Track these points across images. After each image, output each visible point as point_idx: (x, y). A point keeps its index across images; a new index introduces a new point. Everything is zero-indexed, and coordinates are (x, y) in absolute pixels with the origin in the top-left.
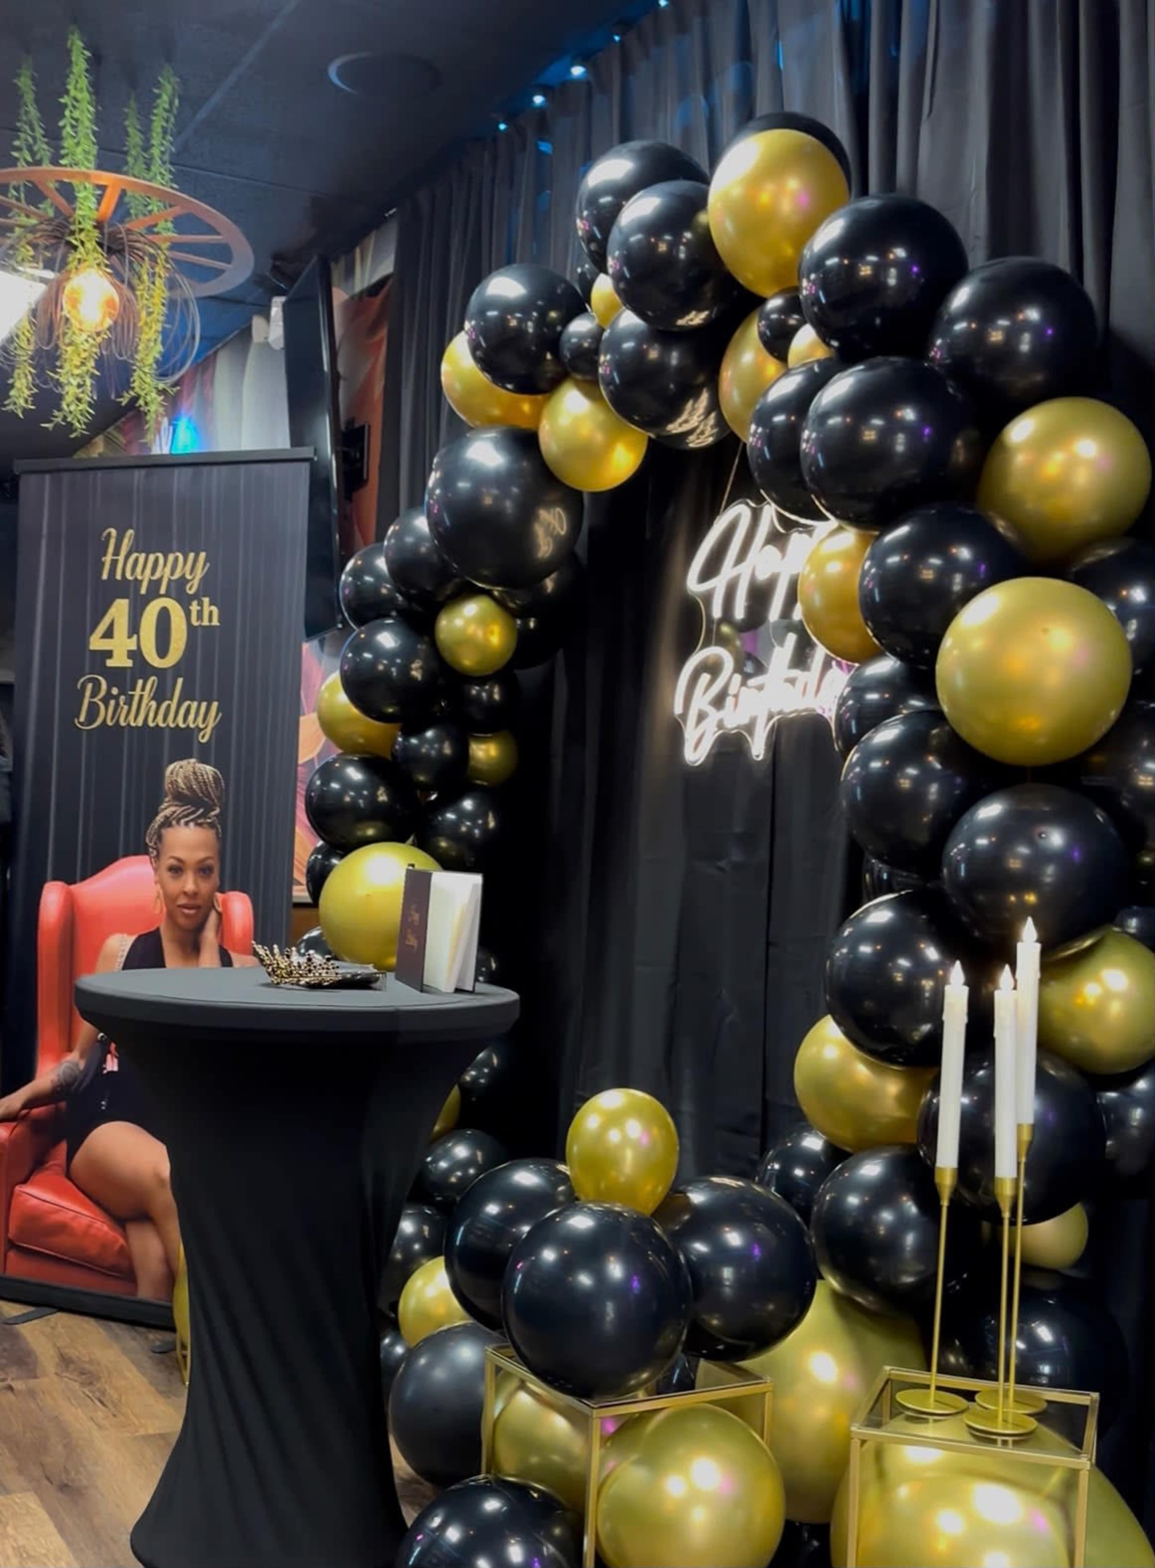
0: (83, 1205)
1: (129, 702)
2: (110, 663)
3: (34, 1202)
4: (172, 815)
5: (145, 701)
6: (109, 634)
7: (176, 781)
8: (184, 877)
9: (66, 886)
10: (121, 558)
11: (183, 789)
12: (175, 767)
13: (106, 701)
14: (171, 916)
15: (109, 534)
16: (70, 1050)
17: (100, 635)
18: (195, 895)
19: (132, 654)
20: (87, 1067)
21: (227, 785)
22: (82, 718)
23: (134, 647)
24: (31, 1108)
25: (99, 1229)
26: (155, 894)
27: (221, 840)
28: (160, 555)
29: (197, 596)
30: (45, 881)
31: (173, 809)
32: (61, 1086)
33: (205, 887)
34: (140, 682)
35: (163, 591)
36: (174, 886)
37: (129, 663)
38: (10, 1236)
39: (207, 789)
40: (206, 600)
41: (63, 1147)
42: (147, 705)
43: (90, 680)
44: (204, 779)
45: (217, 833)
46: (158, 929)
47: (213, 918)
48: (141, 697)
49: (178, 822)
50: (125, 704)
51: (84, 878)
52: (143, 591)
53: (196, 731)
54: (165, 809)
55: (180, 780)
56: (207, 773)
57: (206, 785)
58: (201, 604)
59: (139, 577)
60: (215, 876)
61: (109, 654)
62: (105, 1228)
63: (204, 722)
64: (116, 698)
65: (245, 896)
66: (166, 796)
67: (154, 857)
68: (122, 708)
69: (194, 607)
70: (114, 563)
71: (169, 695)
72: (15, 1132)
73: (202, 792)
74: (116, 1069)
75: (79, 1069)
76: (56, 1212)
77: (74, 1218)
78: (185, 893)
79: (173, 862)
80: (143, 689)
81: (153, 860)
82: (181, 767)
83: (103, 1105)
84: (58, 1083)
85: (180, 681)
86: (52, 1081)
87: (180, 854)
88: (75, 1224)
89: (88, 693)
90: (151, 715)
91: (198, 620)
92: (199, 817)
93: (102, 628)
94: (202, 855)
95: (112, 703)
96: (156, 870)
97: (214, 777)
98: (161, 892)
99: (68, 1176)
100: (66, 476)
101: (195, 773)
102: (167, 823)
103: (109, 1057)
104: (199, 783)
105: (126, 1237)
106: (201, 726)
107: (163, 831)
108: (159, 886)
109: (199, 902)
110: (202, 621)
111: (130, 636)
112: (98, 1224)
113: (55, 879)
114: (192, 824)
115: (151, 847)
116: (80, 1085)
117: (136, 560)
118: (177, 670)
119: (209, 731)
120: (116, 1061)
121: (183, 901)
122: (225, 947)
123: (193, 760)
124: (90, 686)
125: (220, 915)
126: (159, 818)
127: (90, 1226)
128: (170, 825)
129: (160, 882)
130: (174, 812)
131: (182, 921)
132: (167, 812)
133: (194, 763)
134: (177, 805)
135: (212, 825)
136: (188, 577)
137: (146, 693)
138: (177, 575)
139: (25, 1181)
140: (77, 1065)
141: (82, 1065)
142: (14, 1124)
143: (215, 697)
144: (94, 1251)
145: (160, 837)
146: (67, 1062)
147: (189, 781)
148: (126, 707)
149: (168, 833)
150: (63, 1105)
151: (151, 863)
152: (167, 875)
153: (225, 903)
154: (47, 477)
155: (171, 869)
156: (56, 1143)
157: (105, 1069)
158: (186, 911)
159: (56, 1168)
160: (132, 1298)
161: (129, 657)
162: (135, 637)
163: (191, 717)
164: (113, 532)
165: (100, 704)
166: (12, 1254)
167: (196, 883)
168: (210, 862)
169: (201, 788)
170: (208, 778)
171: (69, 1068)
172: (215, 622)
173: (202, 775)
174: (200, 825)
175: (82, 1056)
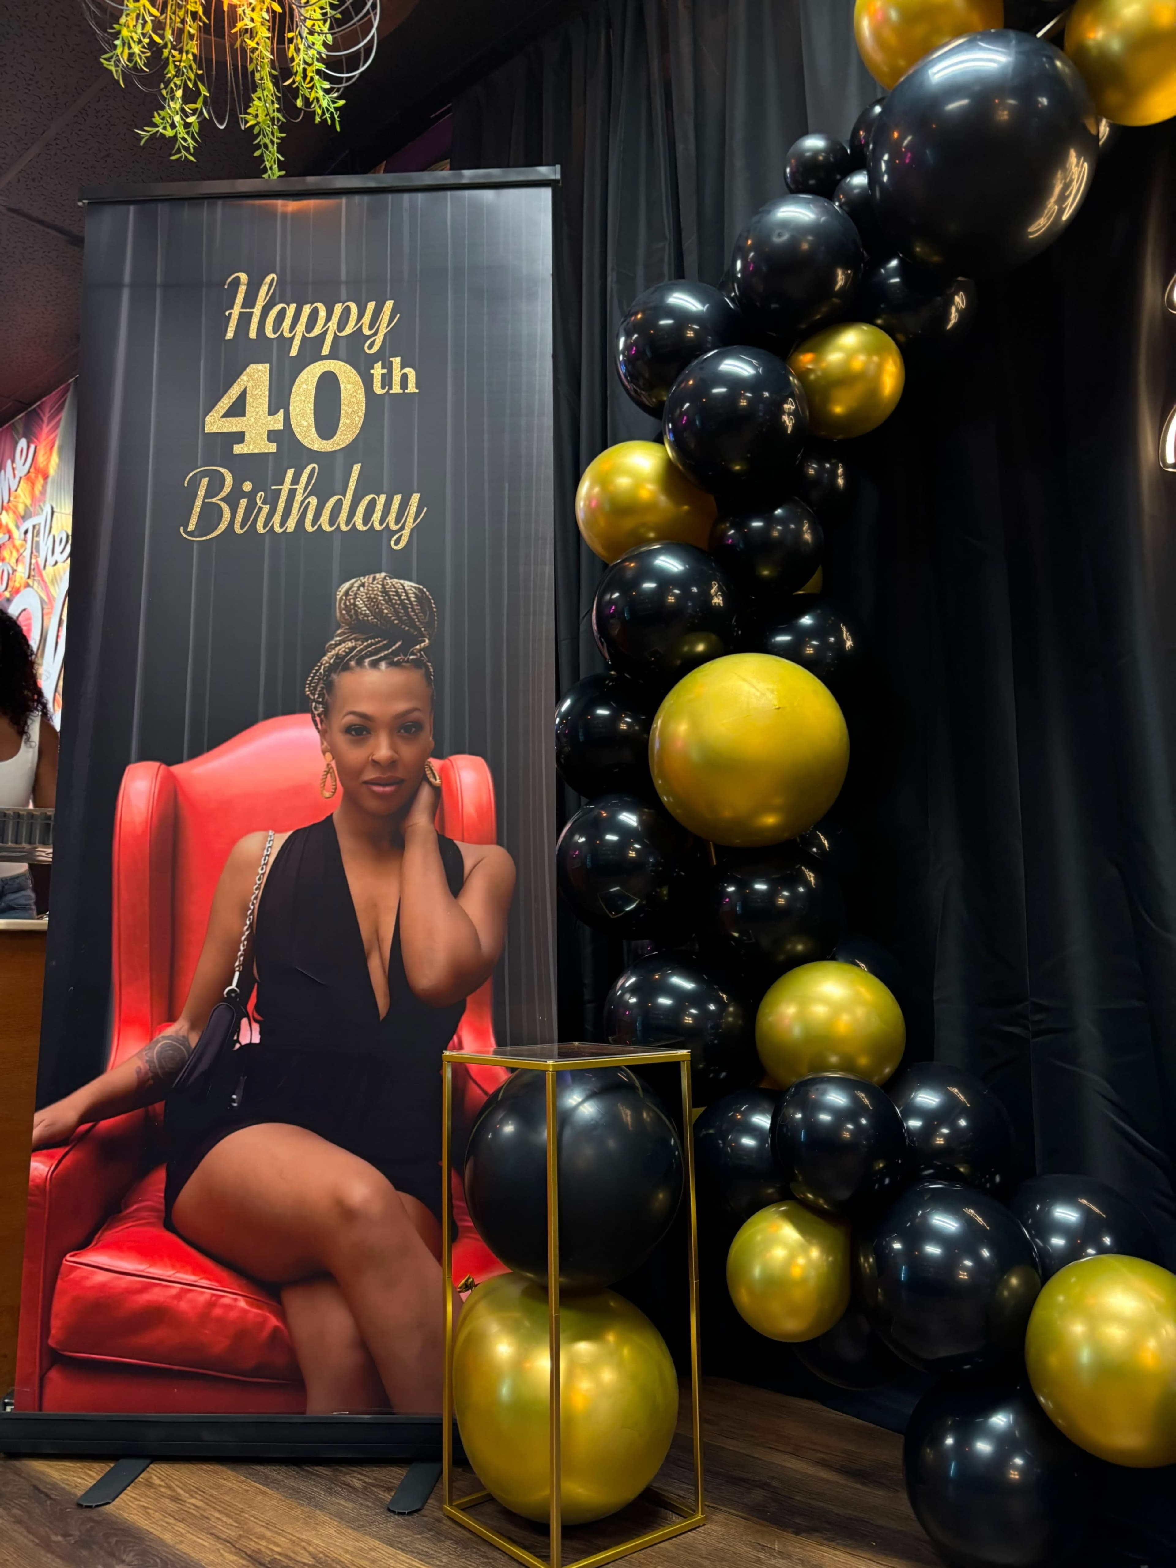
0: (197, 1269)
1: (272, 500)
2: (238, 449)
3: (101, 1277)
4: (348, 654)
5: (299, 497)
6: (238, 409)
7: (355, 605)
8: (372, 742)
9: (163, 766)
10: (257, 311)
11: (366, 615)
12: (352, 586)
13: (232, 500)
14: (351, 799)
15: (237, 281)
16: (172, 1018)
17: (222, 412)
18: (392, 764)
19: (273, 436)
20: (203, 1044)
21: (440, 604)
22: (191, 527)
23: (280, 426)
24: (97, 1120)
25: (229, 1307)
26: (324, 767)
27: (434, 682)
28: (321, 307)
29: (382, 356)
30: (126, 763)
31: (350, 644)
32: (155, 1076)
33: (408, 752)
34: (290, 473)
35: (326, 351)
36: (355, 755)
37: (272, 448)
38: (51, 1342)
39: (407, 614)
40: (397, 361)
41: (159, 1178)
42: (302, 502)
43: (204, 474)
44: (402, 601)
45: (427, 674)
46: (330, 818)
47: (425, 795)
48: (292, 493)
49: (360, 663)
50: (264, 503)
51: (195, 753)
52: (294, 352)
53: (385, 535)
54: (337, 645)
55: (360, 603)
56: (406, 591)
57: (405, 607)
58: (389, 366)
59: (287, 335)
60: (427, 737)
61: (239, 437)
62: (242, 1303)
63: (397, 522)
64: (251, 496)
65: (479, 760)
66: (339, 627)
67: (319, 715)
68: (260, 509)
69: (378, 371)
70: (245, 319)
71: (338, 486)
72: (65, 1161)
73: (399, 618)
74: (256, 1039)
75: (188, 1047)
76: (145, 1288)
77: (179, 1296)
78: (376, 763)
79: (350, 719)
80: (295, 481)
81: (318, 719)
82: (363, 585)
83: (234, 1101)
84: (150, 1074)
85: (357, 468)
86: (138, 1072)
87: (366, 708)
88: (183, 1305)
89: (201, 493)
90: (310, 516)
91: (383, 387)
92: (395, 653)
93: (226, 403)
94: (401, 706)
95: (244, 502)
96: (323, 733)
97: (416, 596)
98: (333, 764)
99: (169, 1224)
100: (163, 210)
101: (385, 592)
102: (341, 664)
103: (244, 1022)
104: (393, 605)
105: (282, 1315)
106: (394, 527)
107: (334, 676)
108: (329, 755)
109: (400, 773)
110: (391, 388)
111: (272, 412)
112: (228, 1299)
113: (144, 757)
114: (383, 665)
115: (314, 700)
116: (190, 1074)
117: (281, 315)
118: (351, 452)
119: (406, 532)
120: (256, 1027)
121: (370, 774)
122: (449, 835)
123: (381, 576)
124: (205, 481)
125: (437, 791)
126: (327, 659)
127: (212, 1304)
128: (346, 668)
129: (331, 749)
130: (352, 649)
131: (372, 804)
132: (342, 649)
133: (385, 578)
134: (356, 639)
135: (417, 664)
136: (367, 332)
137: (301, 487)
138: (348, 330)
139: (83, 1245)
140: (185, 1041)
141: (194, 1040)
142: (62, 1151)
143: (416, 487)
144: (219, 1345)
145: (329, 686)
146: (164, 1038)
147: (377, 603)
148: (266, 508)
149: (346, 681)
150: (159, 1107)
151: (316, 725)
152: (342, 741)
153: (444, 771)
154: (132, 208)
155: (349, 730)
156: (143, 1172)
157: (238, 1041)
158: (378, 789)
159: (145, 1214)
160: (298, 1418)
161: (269, 440)
162: (281, 413)
163: (377, 516)
164: (244, 277)
165: (223, 505)
166: (54, 1375)
167: (393, 746)
168: (416, 715)
169: (396, 612)
170: (408, 599)
171: (171, 1046)
172: (412, 388)
173: (399, 596)
174: (397, 664)
175: (193, 1026)
